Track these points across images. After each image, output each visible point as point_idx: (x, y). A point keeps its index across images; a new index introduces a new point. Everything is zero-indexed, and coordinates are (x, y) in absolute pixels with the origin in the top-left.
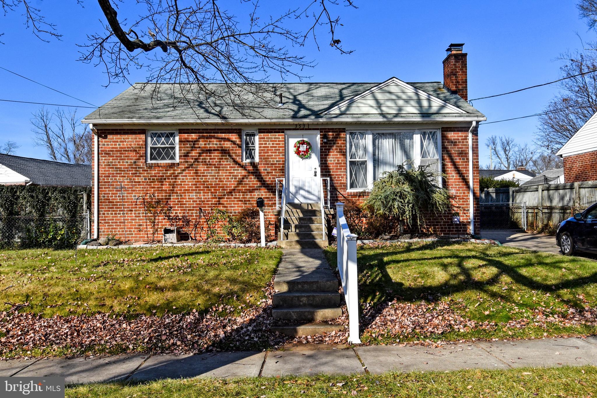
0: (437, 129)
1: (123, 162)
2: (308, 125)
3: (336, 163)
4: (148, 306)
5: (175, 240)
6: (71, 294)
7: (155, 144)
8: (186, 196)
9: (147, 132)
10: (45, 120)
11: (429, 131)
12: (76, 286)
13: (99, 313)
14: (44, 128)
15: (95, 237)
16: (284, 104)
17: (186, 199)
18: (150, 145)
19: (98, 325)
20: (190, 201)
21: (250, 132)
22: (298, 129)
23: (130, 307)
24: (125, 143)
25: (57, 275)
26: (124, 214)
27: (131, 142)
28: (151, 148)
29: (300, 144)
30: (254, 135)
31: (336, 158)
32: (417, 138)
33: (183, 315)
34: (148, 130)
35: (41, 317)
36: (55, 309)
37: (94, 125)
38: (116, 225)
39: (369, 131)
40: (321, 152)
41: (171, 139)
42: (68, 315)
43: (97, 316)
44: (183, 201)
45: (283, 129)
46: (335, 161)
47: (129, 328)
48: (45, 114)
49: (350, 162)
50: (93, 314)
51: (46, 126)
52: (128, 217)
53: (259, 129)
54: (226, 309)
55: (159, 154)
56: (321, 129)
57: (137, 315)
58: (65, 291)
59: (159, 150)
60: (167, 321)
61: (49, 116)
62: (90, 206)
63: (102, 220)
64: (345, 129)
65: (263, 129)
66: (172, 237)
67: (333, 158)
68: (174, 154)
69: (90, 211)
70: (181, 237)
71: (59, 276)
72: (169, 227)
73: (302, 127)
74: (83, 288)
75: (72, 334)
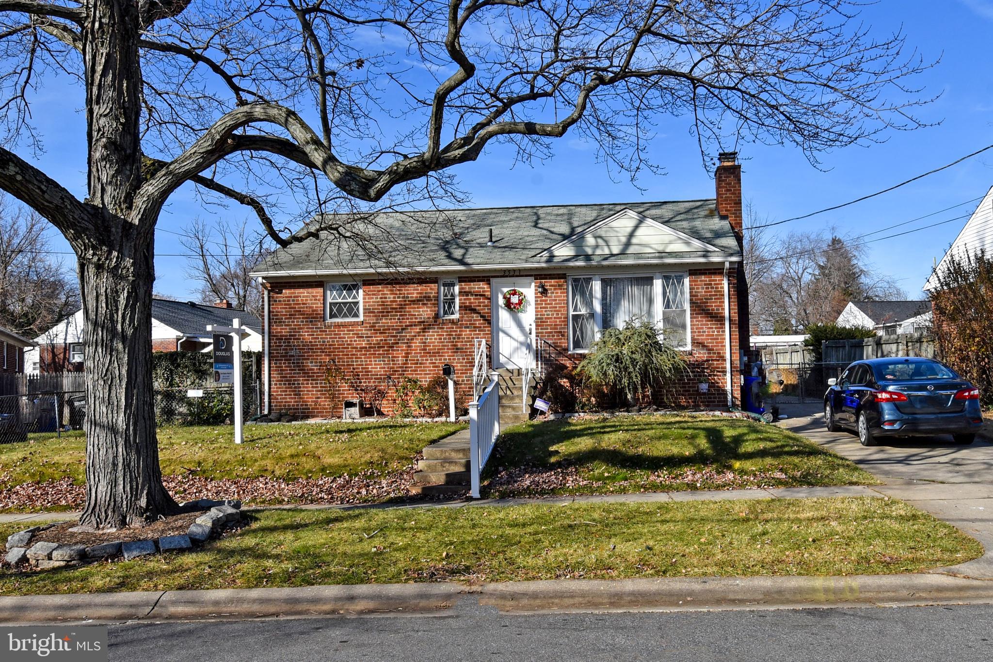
0: (684, 272)
1: (297, 322)
2: (520, 270)
3: (555, 318)
4: (305, 471)
5: (357, 415)
6: (238, 461)
7: (334, 298)
8: (371, 361)
9: (325, 285)
10: (200, 238)
11: (673, 275)
12: (242, 454)
13: (262, 476)
14: (199, 250)
15: (266, 412)
16: (494, 242)
17: (372, 365)
18: (329, 300)
19: (261, 485)
20: (377, 368)
21: (448, 281)
22: (507, 276)
23: (289, 471)
24: (300, 299)
25: (224, 445)
26: (299, 384)
27: (307, 297)
28: (330, 304)
29: (510, 294)
30: (453, 285)
31: (555, 311)
32: (658, 284)
33: (335, 478)
34: (328, 282)
35: (212, 480)
36: (224, 474)
37: (264, 278)
38: (289, 398)
39: (597, 276)
40: (536, 304)
41: (354, 291)
42: (235, 478)
43: (260, 479)
44: (368, 368)
45: (489, 277)
46: (553, 314)
47: (287, 488)
48: (201, 228)
49: (573, 315)
50: (257, 477)
51: (202, 247)
52: (303, 387)
53: (459, 277)
54: (374, 473)
55: (340, 310)
56: (535, 275)
57: (295, 478)
58: (232, 458)
59: (340, 306)
60: (320, 482)
61: (207, 231)
62: (261, 376)
63: (274, 392)
64: (565, 274)
65: (465, 277)
66: (355, 411)
67: (551, 311)
68: (358, 309)
69: (260, 381)
70: (365, 412)
71: (227, 446)
72: (350, 400)
73: (512, 274)
74: (248, 456)
75: (238, 492)
